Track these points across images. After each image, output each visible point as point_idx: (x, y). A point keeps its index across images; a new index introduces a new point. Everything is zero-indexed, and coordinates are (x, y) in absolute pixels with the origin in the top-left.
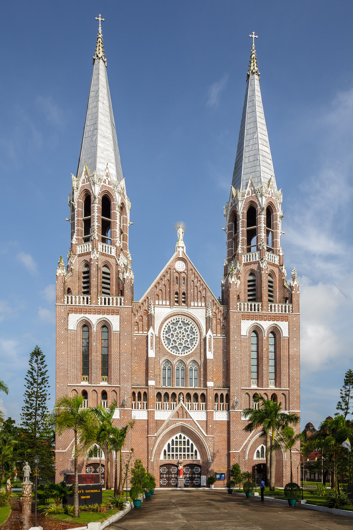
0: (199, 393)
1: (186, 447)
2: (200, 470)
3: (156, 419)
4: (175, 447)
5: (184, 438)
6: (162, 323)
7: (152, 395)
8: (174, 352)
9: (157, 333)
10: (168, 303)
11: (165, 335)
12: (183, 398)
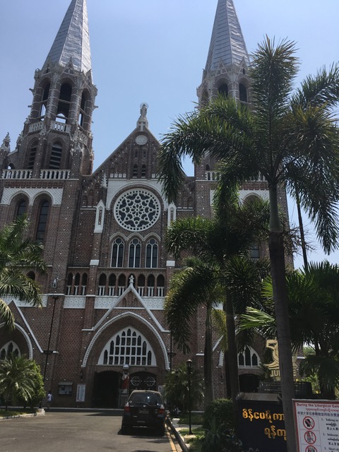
0: (156, 275)
1: (136, 346)
2: (154, 381)
3: (95, 308)
4: (120, 346)
5: (134, 334)
6: (116, 197)
7: (93, 277)
8: (128, 228)
9: (108, 207)
10: (125, 176)
11: (118, 209)
12: (134, 280)
